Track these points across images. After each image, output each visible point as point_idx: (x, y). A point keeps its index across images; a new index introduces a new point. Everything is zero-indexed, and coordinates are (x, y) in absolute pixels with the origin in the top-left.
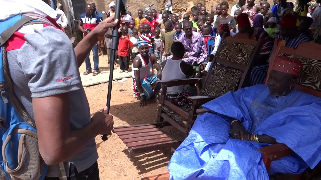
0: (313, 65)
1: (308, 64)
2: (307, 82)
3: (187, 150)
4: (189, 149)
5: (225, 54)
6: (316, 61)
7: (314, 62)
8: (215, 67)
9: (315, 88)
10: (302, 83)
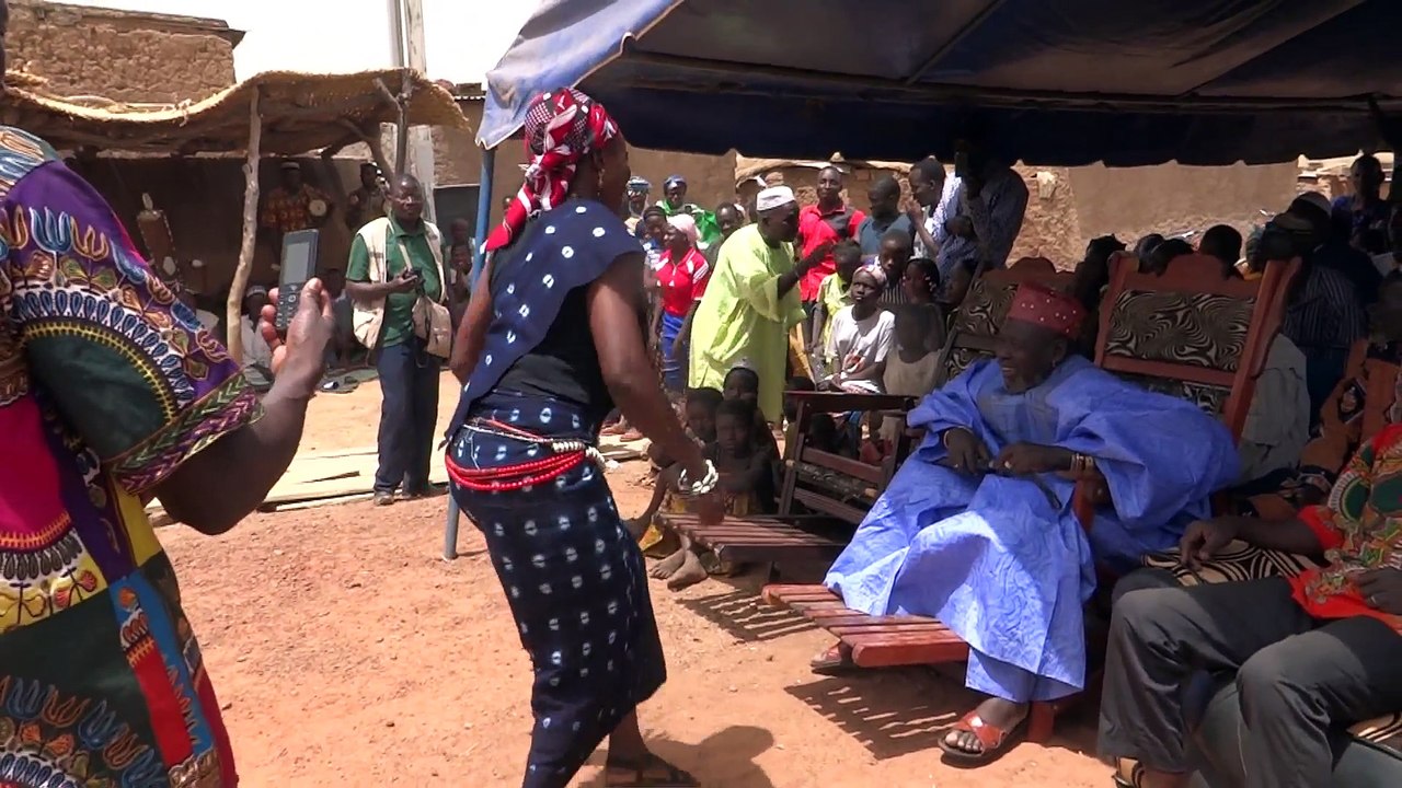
0: (1200, 306)
1: (1189, 306)
2: (1188, 350)
3: (881, 531)
4: (887, 529)
5: (985, 316)
6: (1207, 296)
7: (1203, 298)
8: (956, 357)
9: (1206, 362)
10: (1179, 355)
